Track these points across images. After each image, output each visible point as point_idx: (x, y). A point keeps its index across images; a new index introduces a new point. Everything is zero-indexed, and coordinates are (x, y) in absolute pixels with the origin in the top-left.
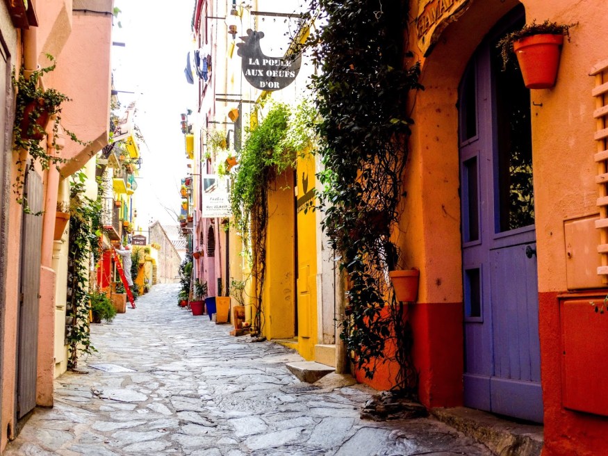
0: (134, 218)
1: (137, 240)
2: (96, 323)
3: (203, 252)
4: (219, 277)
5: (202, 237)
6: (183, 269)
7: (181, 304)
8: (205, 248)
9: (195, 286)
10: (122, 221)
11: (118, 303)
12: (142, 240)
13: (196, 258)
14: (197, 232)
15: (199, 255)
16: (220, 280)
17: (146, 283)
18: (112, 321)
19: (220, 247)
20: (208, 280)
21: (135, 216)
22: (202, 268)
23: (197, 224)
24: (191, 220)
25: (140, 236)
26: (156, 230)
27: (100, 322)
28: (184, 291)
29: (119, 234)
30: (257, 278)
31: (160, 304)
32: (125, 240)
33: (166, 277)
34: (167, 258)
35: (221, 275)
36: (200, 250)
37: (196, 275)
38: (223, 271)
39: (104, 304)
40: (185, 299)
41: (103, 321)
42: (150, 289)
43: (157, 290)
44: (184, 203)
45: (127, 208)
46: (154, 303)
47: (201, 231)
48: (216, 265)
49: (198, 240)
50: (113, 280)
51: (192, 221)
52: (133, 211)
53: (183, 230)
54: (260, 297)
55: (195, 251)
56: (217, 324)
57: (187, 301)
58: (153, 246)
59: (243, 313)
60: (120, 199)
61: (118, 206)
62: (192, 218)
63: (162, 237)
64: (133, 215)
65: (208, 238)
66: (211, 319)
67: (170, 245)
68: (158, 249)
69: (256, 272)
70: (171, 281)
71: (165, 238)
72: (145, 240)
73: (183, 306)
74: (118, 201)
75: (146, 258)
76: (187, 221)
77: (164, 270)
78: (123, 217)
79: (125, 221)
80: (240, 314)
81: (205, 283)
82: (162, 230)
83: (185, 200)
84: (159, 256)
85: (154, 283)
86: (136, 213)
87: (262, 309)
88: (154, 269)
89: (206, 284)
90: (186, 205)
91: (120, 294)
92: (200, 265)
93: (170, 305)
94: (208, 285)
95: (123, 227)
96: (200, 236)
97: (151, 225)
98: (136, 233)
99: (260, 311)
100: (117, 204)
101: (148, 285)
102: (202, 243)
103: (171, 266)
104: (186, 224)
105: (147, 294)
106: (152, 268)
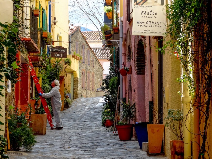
0: (53, 26)
1: (56, 52)
2: (14, 150)
3: (131, 68)
4: (150, 100)
5: (130, 51)
6: (107, 84)
7: (105, 124)
8: (133, 63)
9: (121, 107)
10: (41, 31)
11: (37, 124)
12: (62, 52)
13: (123, 75)
14: (124, 45)
15: (127, 72)
16: (151, 103)
17: (66, 97)
18: (31, 149)
19: (151, 66)
20: (136, 100)
21: (55, 24)
22: (130, 86)
23: (124, 36)
24: (117, 30)
25: (60, 47)
26: (76, 38)
27: (18, 150)
28: (109, 110)
29: (38, 47)
30: (200, 110)
31: (81, 122)
32: (44, 52)
33: (88, 89)
34: (89, 68)
35: (153, 98)
36: (127, 67)
37: (122, 94)
38: (155, 93)
39: (22, 130)
40: (110, 118)
41: (22, 148)
42: (71, 103)
43: (79, 105)
44: (109, 11)
45: (46, 16)
46: (75, 121)
47: (128, 44)
48: (146, 85)
49: (124, 54)
50: (32, 96)
51: (118, 33)
52: (52, 18)
53: (108, 42)
54: (205, 133)
55: (121, 67)
56: (149, 155)
57: (112, 120)
58: (73, 56)
59: (182, 148)
60: (38, 8)
61: (37, 16)
62: (118, 29)
63: (83, 45)
64: (52, 23)
65: (137, 53)
66: (141, 148)
67: (91, 54)
68: (79, 59)
69: (200, 103)
70: (93, 94)
71: (86, 46)
72: (66, 52)
73: (108, 127)
74: (36, 10)
75: (66, 70)
76: (112, 33)
77: (85, 80)
78: (41, 26)
79: (44, 32)
80: (178, 149)
81: (133, 104)
82: (83, 37)
83: (110, 8)
84: (80, 67)
85: (75, 97)
86: (56, 21)
87: (206, 148)
88: (75, 81)
89: (135, 105)
90: (111, 14)
91: (40, 115)
92: (128, 84)
93: (93, 123)
94: (137, 107)
95: (42, 38)
96: (127, 49)
97: (71, 32)
98: (56, 44)
99: (204, 150)
100: (35, 13)
101: (69, 100)
102: (129, 58)
103: (93, 77)
104: (111, 36)
105: (67, 110)
106: (72, 80)
